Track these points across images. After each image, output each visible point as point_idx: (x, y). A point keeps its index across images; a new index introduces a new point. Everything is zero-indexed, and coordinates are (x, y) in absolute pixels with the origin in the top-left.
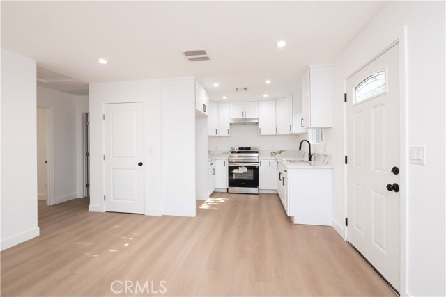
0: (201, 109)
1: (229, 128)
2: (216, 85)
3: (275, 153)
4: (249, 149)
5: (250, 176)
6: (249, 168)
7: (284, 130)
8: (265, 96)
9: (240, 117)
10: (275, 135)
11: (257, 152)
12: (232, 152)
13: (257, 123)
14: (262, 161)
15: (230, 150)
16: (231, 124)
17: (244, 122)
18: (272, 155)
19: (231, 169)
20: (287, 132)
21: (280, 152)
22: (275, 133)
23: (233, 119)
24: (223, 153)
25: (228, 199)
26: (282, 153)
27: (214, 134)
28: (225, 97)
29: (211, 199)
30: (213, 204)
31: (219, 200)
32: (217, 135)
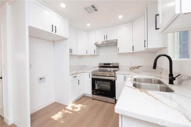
1: (95, 49)
3: (133, 68)
7: (140, 48)
9: (103, 40)
11: (118, 67)
12: (100, 67)
14: (118, 75)
15: (98, 65)
18: (131, 69)
20: (142, 49)
21: (138, 67)
22: (132, 51)
24: (94, 68)
25: (85, 107)
26: (140, 68)
27: (85, 54)
28: (88, 25)
29: (73, 105)
30: (68, 113)
31: (77, 108)
32: (88, 54)
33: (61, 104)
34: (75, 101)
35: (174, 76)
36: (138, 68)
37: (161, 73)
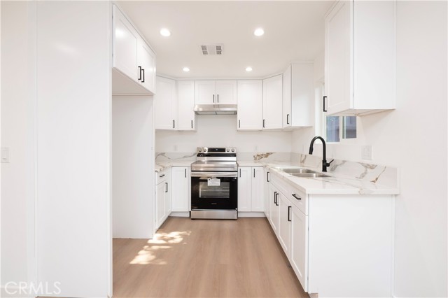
0: (135, 75)
1: (193, 119)
2: (165, 32)
3: (259, 157)
4: (224, 150)
5: (225, 192)
6: (223, 179)
7: (276, 123)
8: (249, 69)
9: (210, 102)
10: (261, 131)
11: (234, 155)
12: (199, 155)
13: (236, 113)
14: (242, 169)
15: (195, 151)
16: (197, 113)
17: (217, 109)
18: (255, 159)
19: (195, 181)
21: (268, 154)
22: (261, 128)
23: (201, 106)
24: (185, 157)
25: (189, 234)
26: (269, 156)
27: (170, 127)
28: (186, 69)
29: (159, 235)
30: (160, 250)
31: (172, 238)
32: (176, 129)
33: (130, 240)
34: (160, 228)
35: (328, 162)
36: (266, 157)
37: (303, 162)
